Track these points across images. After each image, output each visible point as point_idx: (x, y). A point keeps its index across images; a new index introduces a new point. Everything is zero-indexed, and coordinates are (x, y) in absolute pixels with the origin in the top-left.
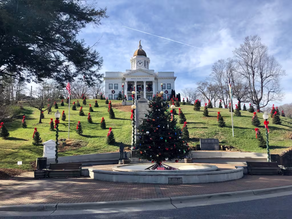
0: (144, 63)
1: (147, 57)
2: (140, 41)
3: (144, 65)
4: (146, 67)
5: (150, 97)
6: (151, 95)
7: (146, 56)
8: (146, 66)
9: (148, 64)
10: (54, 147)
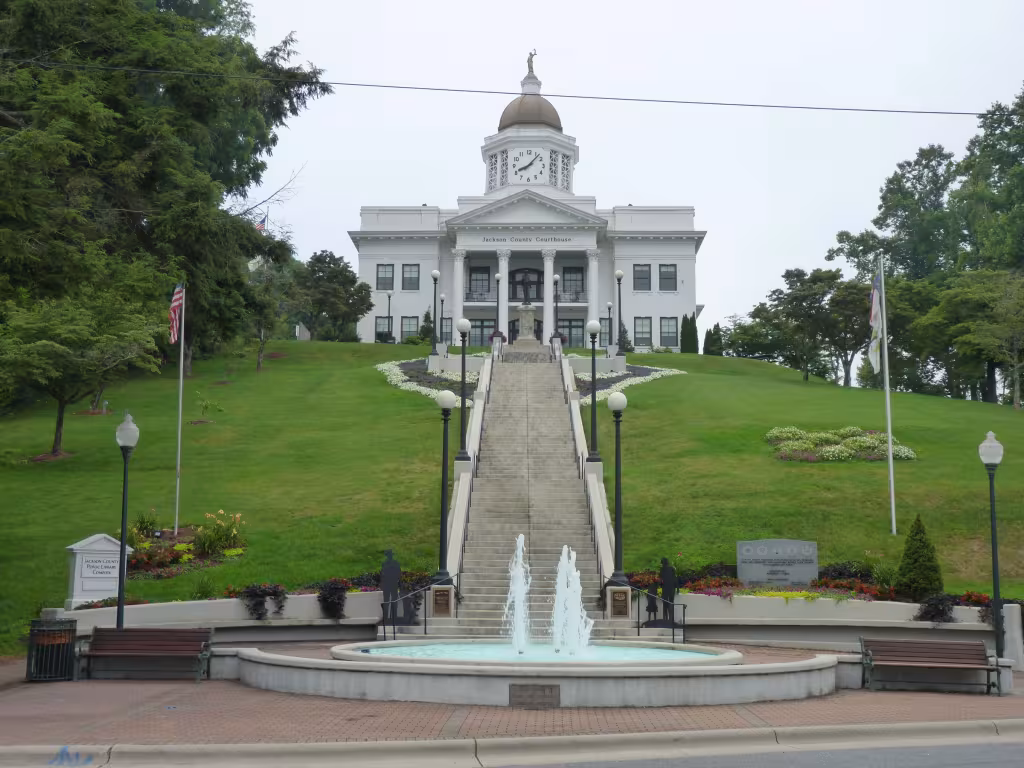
0: (547, 161)
1: (565, 132)
2: (532, 55)
3: (547, 171)
4: (559, 182)
5: (574, 331)
6: (583, 320)
7: (559, 129)
8: (559, 176)
9: (566, 169)
10: (112, 564)
